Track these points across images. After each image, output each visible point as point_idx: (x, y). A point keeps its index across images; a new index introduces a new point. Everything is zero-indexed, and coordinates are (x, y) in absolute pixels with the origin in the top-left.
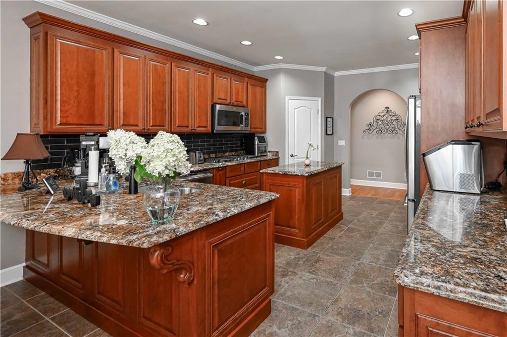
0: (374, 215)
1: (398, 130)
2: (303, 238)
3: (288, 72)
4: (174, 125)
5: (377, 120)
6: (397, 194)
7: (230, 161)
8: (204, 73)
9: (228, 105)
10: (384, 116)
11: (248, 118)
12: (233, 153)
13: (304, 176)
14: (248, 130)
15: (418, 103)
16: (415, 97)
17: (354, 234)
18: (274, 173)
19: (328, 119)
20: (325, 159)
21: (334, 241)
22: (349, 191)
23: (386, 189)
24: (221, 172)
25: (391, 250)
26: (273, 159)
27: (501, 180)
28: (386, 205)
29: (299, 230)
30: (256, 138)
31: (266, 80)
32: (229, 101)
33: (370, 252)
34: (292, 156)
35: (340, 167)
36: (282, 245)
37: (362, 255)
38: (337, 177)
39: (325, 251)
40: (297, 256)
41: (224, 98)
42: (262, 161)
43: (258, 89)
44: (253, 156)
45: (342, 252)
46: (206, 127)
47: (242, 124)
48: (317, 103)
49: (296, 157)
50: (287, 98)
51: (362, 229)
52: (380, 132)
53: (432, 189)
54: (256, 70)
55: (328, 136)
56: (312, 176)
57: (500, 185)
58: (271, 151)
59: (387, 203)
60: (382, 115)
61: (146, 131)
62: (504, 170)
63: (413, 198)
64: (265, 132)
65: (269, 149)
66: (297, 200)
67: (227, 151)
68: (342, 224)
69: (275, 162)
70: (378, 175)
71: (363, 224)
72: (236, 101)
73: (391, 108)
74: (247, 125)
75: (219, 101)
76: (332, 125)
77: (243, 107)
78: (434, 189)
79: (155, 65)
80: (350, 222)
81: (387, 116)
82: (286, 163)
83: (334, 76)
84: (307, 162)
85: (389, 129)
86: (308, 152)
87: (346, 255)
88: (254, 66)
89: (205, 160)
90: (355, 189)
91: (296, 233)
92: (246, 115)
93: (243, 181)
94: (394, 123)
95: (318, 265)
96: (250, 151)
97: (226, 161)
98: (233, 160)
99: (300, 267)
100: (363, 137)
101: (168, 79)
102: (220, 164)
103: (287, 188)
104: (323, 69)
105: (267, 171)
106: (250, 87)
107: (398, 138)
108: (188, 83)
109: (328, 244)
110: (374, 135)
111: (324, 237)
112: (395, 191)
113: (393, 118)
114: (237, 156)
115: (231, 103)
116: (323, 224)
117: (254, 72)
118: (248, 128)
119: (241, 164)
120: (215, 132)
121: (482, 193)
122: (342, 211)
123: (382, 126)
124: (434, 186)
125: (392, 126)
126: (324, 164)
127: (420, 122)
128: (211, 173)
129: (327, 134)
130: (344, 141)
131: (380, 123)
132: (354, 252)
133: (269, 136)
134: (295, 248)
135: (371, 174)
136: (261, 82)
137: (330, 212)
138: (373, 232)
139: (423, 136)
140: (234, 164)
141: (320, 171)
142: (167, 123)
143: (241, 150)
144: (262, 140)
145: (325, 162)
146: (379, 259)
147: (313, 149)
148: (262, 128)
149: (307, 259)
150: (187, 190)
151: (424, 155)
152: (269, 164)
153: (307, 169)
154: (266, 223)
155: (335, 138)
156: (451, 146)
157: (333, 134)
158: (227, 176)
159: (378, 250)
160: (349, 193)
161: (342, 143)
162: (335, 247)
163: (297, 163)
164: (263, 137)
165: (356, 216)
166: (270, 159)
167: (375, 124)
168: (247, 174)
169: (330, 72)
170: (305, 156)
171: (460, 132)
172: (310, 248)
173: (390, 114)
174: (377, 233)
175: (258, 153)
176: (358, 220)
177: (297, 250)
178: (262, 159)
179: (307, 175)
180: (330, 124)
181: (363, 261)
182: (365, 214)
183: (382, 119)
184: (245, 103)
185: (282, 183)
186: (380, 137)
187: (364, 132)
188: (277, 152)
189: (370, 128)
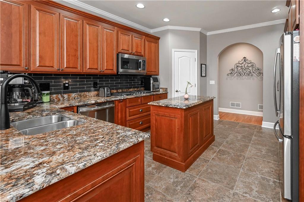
0: (239, 138)
1: (253, 73)
2: (182, 162)
3: (174, 32)
4: (85, 68)
5: (237, 66)
6: (253, 119)
7: (130, 95)
8: (110, 30)
9: (130, 54)
10: (242, 63)
11: (145, 64)
12: (136, 89)
13: (182, 109)
14: (144, 72)
15: (296, 39)
17: (225, 156)
18: (158, 106)
19: (203, 65)
21: (208, 164)
22: (218, 116)
23: (244, 116)
24: (121, 103)
25: (262, 178)
26: (163, 93)
28: (247, 129)
29: (178, 155)
30: (151, 78)
31: (159, 38)
32: (130, 51)
33: (242, 179)
34: (177, 91)
35: (212, 100)
36: (165, 166)
37: (235, 182)
38: (210, 108)
39: (201, 175)
40: (176, 180)
41: (126, 49)
42: (155, 95)
43: (153, 44)
44: (149, 91)
45: (216, 177)
46: (113, 70)
47: (140, 68)
48: (195, 54)
49: (179, 92)
50: (173, 50)
51: (231, 151)
52: (239, 75)
54: (151, 31)
55: (202, 78)
56: (189, 109)
58: (162, 88)
59: (247, 127)
60: (241, 63)
61: (60, 71)
64: (158, 75)
65: (161, 86)
66: (177, 129)
67: (131, 88)
68: (214, 146)
69: (164, 96)
70: (238, 105)
71: (231, 146)
72: (136, 52)
73: (247, 58)
74: (144, 69)
75: (123, 51)
76: (205, 70)
77: (142, 56)
79: (69, 21)
80: (220, 144)
81: (244, 63)
82: (173, 97)
83: (206, 35)
84: (186, 96)
85: (246, 73)
86: (187, 88)
87: (220, 181)
88: (151, 29)
89: (112, 94)
90: (222, 115)
91: (176, 156)
92: (143, 62)
93: (140, 109)
94: (250, 68)
95: (194, 194)
96: (147, 88)
97: (127, 95)
98: (133, 94)
99: (177, 194)
100: (227, 79)
101: (79, 33)
102: (122, 97)
103: (168, 118)
104: (199, 30)
105: (153, 104)
106: (147, 43)
107: (253, 79)
108: (97, 36)
109: (203, 166)
110: (235, 77)
111: (200, 159)
112: (251, 117)
113: (249, 65)
114: (137, 91)
115: (132, 53)
116: (199, 147)
118: (145, 71)
119: (138, 97)
120: (119, 73)
122: (214, 134)
123: (241, 71)
125: (248, 70)
126: (199, 98)
128: (114, 104)
129: (201, 76)
130: (214, 81)
131: (239, 68)
132: (228, 178)
133: (161, 77)
134: (175, 170)
135: (233, 105)
136: (155, 39)
137: (204, 136)
138: (241, 156)
140: (133, 97)
141: (196, 104)
142: (79, 66)
143: (141, 87)
144: (156, 80)
145: (200, 97)
146: (252, 190)
147: (190, 86)
148: (156, 72)
149: (184, 184)
152: (160, 97)
153: (186, 102)
154: (133, 168)
155: (207, 78)
157: (206, 76)
158: (127, 106)
159: (249, 177)
160: (218, 119)
161: (212, 82)
162: (209, 171)
163: (180, 97)
164: (157, 78)
165: (224, 138)
166: (161, 94)
167: (236, 70)
168: (143, 104)
169: (204, 32)
170: (185, 92)
172: (188, 170)
173: (247, 62)
174: (244, 157)
175: (153, 89)
176: (227, 142)
177: (177, 173)
178: (155, 93)
179: (184, 108)
180: (203, 69)
181: (236, 191)
182: (231, 137)
183: (241, 66)
184: (143, 53)
185: (165, 114)
186: (239, 79)
187: (228, 75)
188: (166, 89)
189: (232, 72)
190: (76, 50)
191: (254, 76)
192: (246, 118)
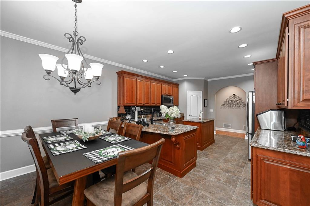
0: (229, 142)
1: (240, 105)
2: (201, 146)
3: (188, 80)
4: (151, 103)
6: (240, 135)
8: (159, 84)
15: (254, 94)
16: (252, 92)
17: (221, 148)
18: (188, 121)
19: (205, 100)
20: (204, 116)
21: (213, 149)
27: (296, 127)
28: (235, 139)
29: (199, 143)
31: (178, 85)
33: (230, 154)
34: (190, 116)
35: (213, 120)
38: (213, 124)
41: (165, 93)
43: (176, 88)
46: (160, 104)
47: (171, 102)
48: (201, 93)
50: (188, 91)
52: (230, 106)
53: (261, 129)
55: (205, 108)
56: (204, 123)
57: (295, 129)
62: (297, 122)
63: (251, 133)
68: (215, 144)
69: (183, 118)
70: (229, 126)
71: (224, 145)
72: (169, 94)
73: (236, 94)
75: (163, 94)
76: (207, 103)
77: (171, 96)
78: (262, 128)
80: (218, 144)
81: (234, 98)
83: (207, 81)
84: (200, 118)
85: (235, 104)
87: (219, 154)
88: (174, 79)
89: (159, 116)
90: (217, 131)
92: (172, 99)
94: (238, 101)
95: (208, 156)
100: (221, 108)
104: (203, 79)
105: (185, 120)
106: (173, 88)
107: (240, 109)
108: (155, 88)
109: (210, 150)
110: (227, 107)
111: (208, 148)
113: (237, 99)
115: (167, 94)
117: (173, 81)
118: (173, 104)
121: (285, 131)
123: (231, 103)
124: (261, 127)
125: (237, 103)
127: (254, 102)
128: (163, 121)
129: (204, 106)
130: (213, 110)
131: (230, 101)
133: (180, 107)
135: (225, 125)
139: (256, 108)
141: (207, 121)
142: (149, 102)
148: (177, 104)
149: (203, 154)
150: (164, 125)
151: (257, 115)
155: (208, 108)
156: (270, 112)
157: (207, 106)
160: (215, 133)
161: (211, 110)
162: (214, 151)
165: (220, 142)
167: (227, 102)
169: (206, 79)
171: (275, 106)
173: (236, 97)
176: (222, 143)
179: (202, 122)
182: (225, 142)
183: (231, 99)
184: (171, 94)
186: (230, 108)
187: (222, 106)
188: (183, 114)
189: (224, 104)
190: (148, 95)
191: (241, 107)
192: (234, 134)
